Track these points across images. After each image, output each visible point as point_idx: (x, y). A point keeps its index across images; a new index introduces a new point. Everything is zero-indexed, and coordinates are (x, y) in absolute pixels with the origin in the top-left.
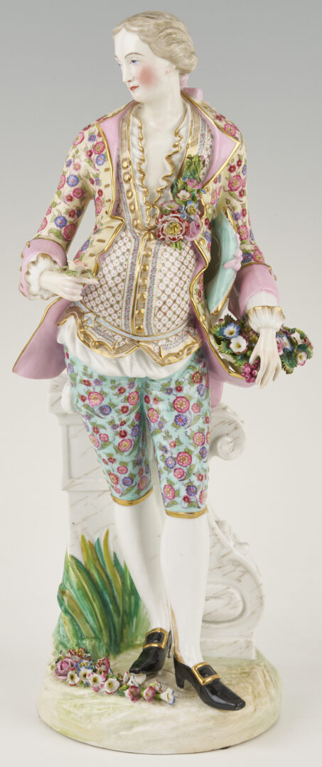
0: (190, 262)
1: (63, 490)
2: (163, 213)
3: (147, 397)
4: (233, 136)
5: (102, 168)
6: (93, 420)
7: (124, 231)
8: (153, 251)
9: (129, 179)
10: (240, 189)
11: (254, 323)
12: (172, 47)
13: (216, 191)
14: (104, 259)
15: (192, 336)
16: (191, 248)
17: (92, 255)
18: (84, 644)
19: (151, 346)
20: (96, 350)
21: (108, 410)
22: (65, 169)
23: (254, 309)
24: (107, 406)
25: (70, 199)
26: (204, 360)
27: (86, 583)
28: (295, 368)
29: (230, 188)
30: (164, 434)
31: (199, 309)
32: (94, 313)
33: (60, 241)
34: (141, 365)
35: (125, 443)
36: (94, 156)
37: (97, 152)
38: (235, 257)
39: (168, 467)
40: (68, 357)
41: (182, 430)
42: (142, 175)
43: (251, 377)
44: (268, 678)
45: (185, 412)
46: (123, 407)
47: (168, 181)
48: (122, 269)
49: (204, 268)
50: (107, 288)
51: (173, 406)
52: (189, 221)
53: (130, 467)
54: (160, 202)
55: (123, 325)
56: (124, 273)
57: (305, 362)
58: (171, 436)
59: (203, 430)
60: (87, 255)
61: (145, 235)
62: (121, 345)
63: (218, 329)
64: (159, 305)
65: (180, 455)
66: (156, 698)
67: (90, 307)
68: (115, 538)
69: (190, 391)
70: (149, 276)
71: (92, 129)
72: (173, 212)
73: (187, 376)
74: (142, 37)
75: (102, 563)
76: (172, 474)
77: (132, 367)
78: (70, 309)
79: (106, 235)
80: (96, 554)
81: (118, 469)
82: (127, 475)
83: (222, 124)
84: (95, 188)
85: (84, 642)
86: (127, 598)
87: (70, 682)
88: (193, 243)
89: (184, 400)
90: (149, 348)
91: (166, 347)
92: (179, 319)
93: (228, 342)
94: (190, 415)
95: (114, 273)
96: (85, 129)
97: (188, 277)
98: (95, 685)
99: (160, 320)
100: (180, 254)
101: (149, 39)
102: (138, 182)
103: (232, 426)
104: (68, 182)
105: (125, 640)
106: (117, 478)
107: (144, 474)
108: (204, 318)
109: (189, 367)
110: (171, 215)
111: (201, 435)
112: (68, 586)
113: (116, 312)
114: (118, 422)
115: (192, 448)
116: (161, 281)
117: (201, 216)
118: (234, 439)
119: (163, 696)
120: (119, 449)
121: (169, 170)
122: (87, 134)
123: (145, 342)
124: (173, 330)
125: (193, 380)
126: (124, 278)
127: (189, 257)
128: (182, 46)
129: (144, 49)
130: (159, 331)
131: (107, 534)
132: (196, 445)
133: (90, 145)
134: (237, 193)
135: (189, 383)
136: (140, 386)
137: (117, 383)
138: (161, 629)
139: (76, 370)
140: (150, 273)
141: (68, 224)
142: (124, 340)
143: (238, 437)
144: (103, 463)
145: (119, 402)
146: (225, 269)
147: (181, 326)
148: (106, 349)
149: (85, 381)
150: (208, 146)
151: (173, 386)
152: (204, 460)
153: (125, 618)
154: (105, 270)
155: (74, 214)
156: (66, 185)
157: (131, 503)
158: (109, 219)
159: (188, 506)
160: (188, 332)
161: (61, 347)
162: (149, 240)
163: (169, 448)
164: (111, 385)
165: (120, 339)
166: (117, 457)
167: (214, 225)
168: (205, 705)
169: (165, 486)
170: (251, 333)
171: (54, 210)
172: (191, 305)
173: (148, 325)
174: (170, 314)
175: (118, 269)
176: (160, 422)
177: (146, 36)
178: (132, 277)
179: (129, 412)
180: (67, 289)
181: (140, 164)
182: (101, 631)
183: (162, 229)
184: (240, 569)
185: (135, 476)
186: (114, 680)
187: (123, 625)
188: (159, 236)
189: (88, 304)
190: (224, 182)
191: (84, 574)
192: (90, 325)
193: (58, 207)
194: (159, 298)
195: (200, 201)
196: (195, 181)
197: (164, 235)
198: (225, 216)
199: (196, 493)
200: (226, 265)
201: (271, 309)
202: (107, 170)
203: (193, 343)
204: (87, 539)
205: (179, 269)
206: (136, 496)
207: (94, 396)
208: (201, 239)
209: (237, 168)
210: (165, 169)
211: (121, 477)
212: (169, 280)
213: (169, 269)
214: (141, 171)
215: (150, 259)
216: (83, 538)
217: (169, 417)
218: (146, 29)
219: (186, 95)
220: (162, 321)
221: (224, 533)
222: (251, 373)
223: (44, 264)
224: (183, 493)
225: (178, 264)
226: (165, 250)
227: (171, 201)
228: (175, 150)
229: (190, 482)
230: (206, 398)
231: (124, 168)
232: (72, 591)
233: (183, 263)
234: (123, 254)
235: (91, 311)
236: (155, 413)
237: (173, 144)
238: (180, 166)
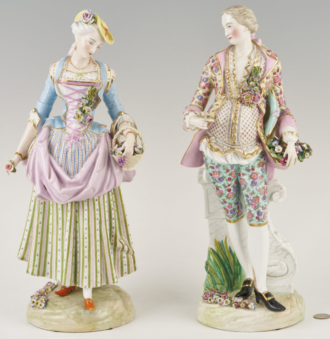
0: (256, 113)
1: (206, 218)
2: (244, 91)
3: (239, 174)
4: (275, 59)
5: (217, 74)
6: (216, 184)
7: (227, 100)
8: (239, 108)
9: (229, 78)
10: (279, 82)
11: (285, 140)
12: (246, 20)
13: (267, 82)
14: (218, 113)
15: (258, 146)
16: (257, 107)
17: (213, 111)
18: (216, 287)
19: (240, 150)
20: (216, 152)
21: (222, 179)
22: (202, 75)
23: (285, 133)
24: (222, 178)
25: (204, 88)
26: (264, 157)
27: (217, 260)
28: (304, 159)
29: (274, 81)
30: (247, 189)
31: (261, 134)
32: (215, 136)
33: (200, 106)
34: (235, 159)
35: (230, 194)
36: (214, 69)
37: (215, 68)
38: (276, 111)
39: (249, 204)
40: (204, 157)
41: (255, 187)
42: (234, 76)
43: (284, 163)
44: (298, 300)
45: (256, 179)
46: (229, 178)
47: (245, 78)
48: (226, 117)
49: (263, 116)
50: (220, 125)
51: (251, 177)
52: (255, 95)
53: (233, 205)
54: (242, 87)
55: (227, 141)
56: (227, 118)
57: (309, 157)
58: (250, 190)
59: (265, 187)
60: (211, 111)
61: (236, 102)
62: (227, 150)
63: (270, 143)
64: (243, 132)
65: (254, 198)
66: (246, 307)
67: (213, 134)
68: (230, 240)
69: (258, 170)
70: (238, 119)
71: (213, 58)
72: (248, 91)
73: (256, 164)
74: (233, 16)
75: (224, 251)
76: (251, 207)
77: (232, 159)
78: (205, 135)
79: (219, 102)
80: (222, 247)
81: (228, 206)
82: (232, 209)
83: (270, 54)
84: (214, 83)
85: (217, 286)
86: (236, 267)
87: (209, 302)
88: (257, 104)
89: (255, 174)
90: (239, 151)
91: (246, 151)
92: (252, 138)
93: (274, 148)
94: (258, 181)
95: (223, 118)
96: (211, 58)
97: (255, 120)
98: (220, 303)
99: (243, 139)
100: (252, 110)
101: (235, 17)
102: (232, 79)
103: (279, 188)
104: (203, 81)
105: (235, 285)
106: (228, 210)
107: (240, 209)
108: (263, 138)
109: (257, 160)
110: (247, 92)
111: (263, 189)
112: (210, 262)
113: (224, 135)
114: (227, 185)
115: (259, 195)
116: (243, 121)
117: (261, 93)
118: (280, 194)
119: (249, 306)
120: (228, 197)
121: (246, 73)
122: (211, 60)
123: (237, 148)
124: (249, 143)
125: (259, 165)
126: (227, 120)
127: (256, 111)
128: (251, 19)
129: (234, 21)
130: (243, 143)
131: (226, 238)
132: (261, 194)
133: (212, 64)
134: (277, 84)
135: (258, 167)
136: (236, 169)
137: (225, 167)
138: (250, 279)
139: (208, 163)
140: (238, 118)
141: (203, 99)
142: (228, 147)
143: (282, 193)
144: (221, 204)
145: (227, 176)
146: (272, 116)
147: (253, 141)
148: (220, 152)
149: (211, 167)
150: (264, 63)
151: (250, 168)
152: (265, 201)
153: (235, 276)
154: (219, 118)
155: (206, 94)
156: (202, 82)
157: (234, 221)
158: (220, 95)
159: (258, 221)
160: (257, 144)
161: (201, 153)
162: (238, 103)
163: (249, 196)
164: (223, 168)
165: (226, 147)
166: (227, 200)
167: (267, 98)
168: (268, 310)
169: (248, 212)
170: (284, 144)
171: (197, 93)
172: (257, 132)
173: (238, 141)
174: (247, 136)
175: (224, 116)
176: (245, 184)
177: (235, 15)
178: (230, 120)
179: (231, 180)
180: (201, 124)
181: (233, 71)
182: (224, 281)
183: (243, 98)
184: (285, 252)
185: (236, 209)
186: (228, 300)
187: (234, 279)
188: (242, 102)
189: (212, 132)
190: (271, 79)
191: (216, 256)
192: (213, 142)
193: (199, 92)
194: (242, 129)
195: (260, 87)
196: (257, 77)
197: (244, 101)
198: (272, 93)
199: (261, 215)
200: (272, 115)
201: (292, 133)
202: (219, 74)
203: (259, 149)
204: (217, 240)
205: (251, 116)
206: (237, 218)
207: (216, 173)
208: (261, 103)
209: (277, 72)
210: (244, 73)
211: (229, 210)
212: (246, 121)
213: (247, 116)
214: (234, 74)
215: (238, 112)
216: (215, 240)
217: (249, 182)
218: (234, 12)
219: (254, 42)
220: (244, 139)
221: (278, 236)
222: (284, 161)
223: (191, 114)
224: (256, 215)
225: (251, 114)
226: (245, 108)
227: (247, 87)
228: (249, 65)
229: (259, 210)
230: (265, 174)
231: (227, 73)
232: (211, 263)
233: (253, 114)
234: (226, 110)
235: (213, 136)
236: (243, 180)
237: (247, 62)
238: (251, 72)
